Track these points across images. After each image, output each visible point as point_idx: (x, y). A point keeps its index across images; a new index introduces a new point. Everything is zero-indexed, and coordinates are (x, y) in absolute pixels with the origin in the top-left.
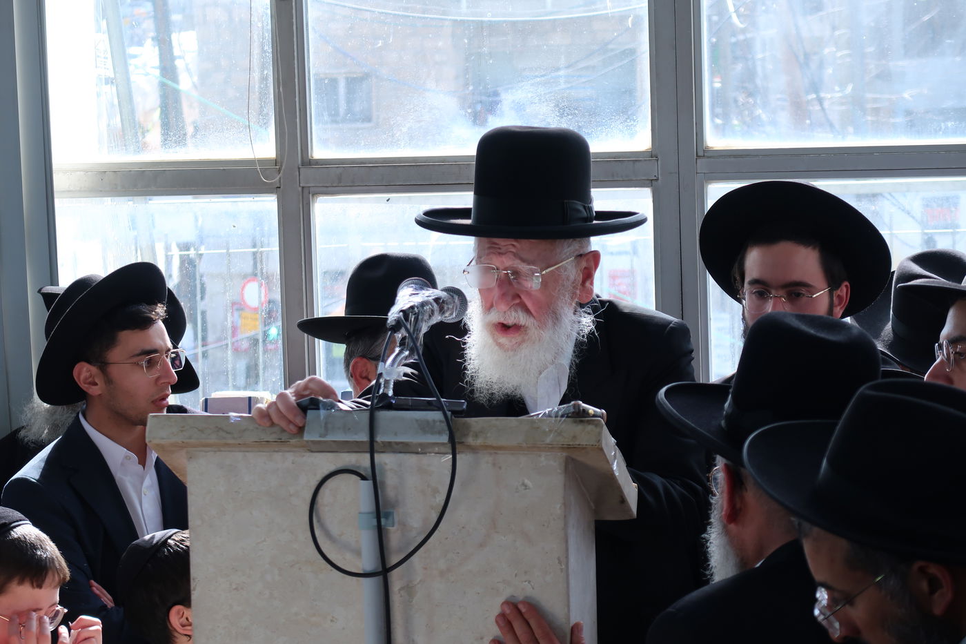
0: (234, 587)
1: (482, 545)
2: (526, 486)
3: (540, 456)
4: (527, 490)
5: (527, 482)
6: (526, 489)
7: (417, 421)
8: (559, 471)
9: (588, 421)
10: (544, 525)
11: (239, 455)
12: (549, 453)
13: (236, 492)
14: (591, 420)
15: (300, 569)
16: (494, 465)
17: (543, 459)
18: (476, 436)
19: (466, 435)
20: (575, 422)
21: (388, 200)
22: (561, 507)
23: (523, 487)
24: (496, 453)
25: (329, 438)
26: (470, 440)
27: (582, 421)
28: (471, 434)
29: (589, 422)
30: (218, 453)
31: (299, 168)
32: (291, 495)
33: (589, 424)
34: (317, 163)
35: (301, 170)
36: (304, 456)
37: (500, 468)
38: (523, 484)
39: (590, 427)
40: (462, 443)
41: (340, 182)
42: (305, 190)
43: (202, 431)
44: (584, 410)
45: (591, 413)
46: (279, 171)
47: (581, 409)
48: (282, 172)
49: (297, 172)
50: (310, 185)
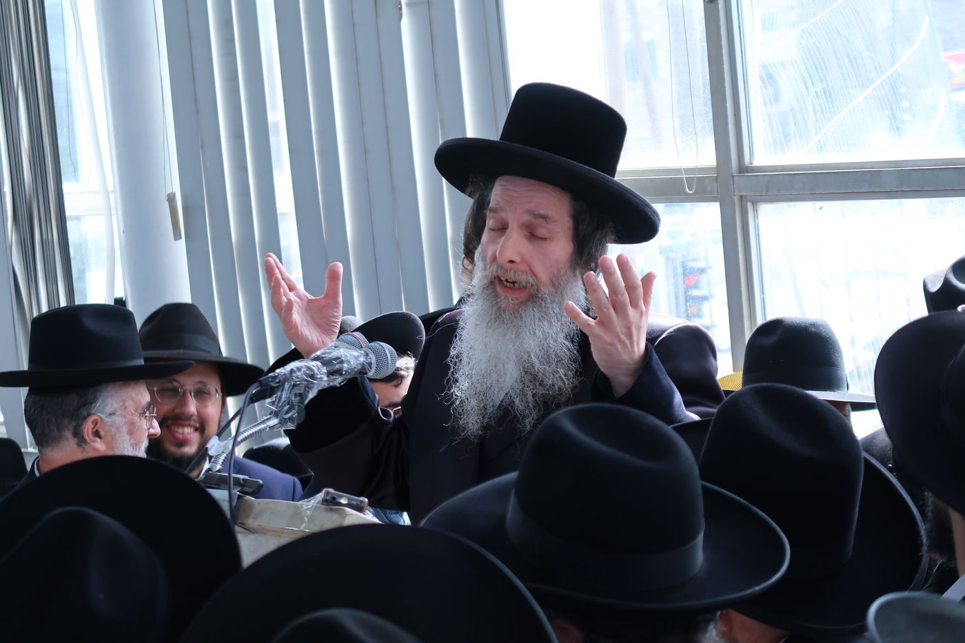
14: (338, 509)
18: (255, 518)
19: (248, 516)
20: (327, 510)
21: (820, 209)
24: (279, 536)
26: (251, 522)
27: (331, 509)
28: (252, 515)
29: (337, 511)
31: (733, 176)
33: (336, 513)
34: (753, 170)
35: (735, 179)
41: (767, 191)
42: (743, 198)
44: (334, 498)
45: (344, 501)
46: (716, 178)
47: (328, 498)
48: (719, 180)
49: (732, 181)
50: (743, 194)
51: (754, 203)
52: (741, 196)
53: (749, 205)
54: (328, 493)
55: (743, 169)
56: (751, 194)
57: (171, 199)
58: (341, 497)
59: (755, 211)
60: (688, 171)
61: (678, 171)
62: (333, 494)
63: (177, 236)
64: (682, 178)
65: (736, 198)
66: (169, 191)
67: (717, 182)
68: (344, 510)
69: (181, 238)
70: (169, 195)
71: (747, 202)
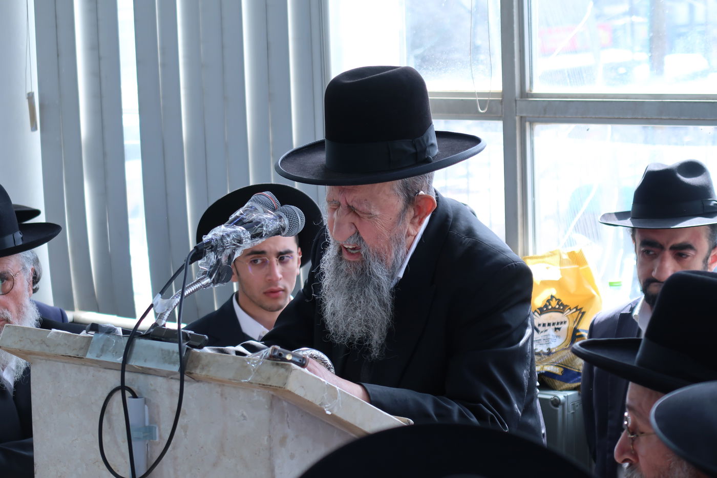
0: (59, 475)
1: (215, 465)
2: (244, 417)
3: (253, 391)
4: (245, 421)
5: (245, 414)
6: (244, 419)
7: (162, 350)
8: (266, 407)
9: (282, 364)
10: (256, 454)
11: (60, 365)
12: (259, 390)
13: (59, 396)
14: (284, 364)
15: (99, 466)
16: (222, 395)
17: (255, 394)
18: (203, 369)
19: (196, 367)
20: (273, 364)
21: (588, 130)
22: (267, 439)
23: (243, 418)
24: (223, 385)
25: (102, 358)
26: (198, 372)
27: (277, 364)
28: (200, 366)
29: (283, 366)
30: (48, 361)
32: (92, 403)
33: (282, 367)
35: (517, 102)
36: (99, 371)
37: (226, 398)
38: (243, 415)
39: (282, 371)
40: (191, 373)
41: (545, 114)
42: (523, 118)
43: (32, 342)
44: (280, 355)
45: (289, 357)
46: (501, 102)
47: (276, 354)
48: (503, 103)
49: (514, 104)
50: (524, 115)
51: (531, 123)
52: (521, 117)
53: (527, 124)
54: (275, 350)
55: (524, 95)
56: (531, 115)
57: (30, 97)
58: (287, 354)
59: (532, 129)
60: (480, 94)
61: (472, 94)
62: (279, 351)
63: (34, 128)
64: (476, 100)
65: (517, 118)
66: (29, 91)
67: (502, 105)
68: (290, 365)
69: (36, 129)
70: (29, 94)
71: (526, 122)
